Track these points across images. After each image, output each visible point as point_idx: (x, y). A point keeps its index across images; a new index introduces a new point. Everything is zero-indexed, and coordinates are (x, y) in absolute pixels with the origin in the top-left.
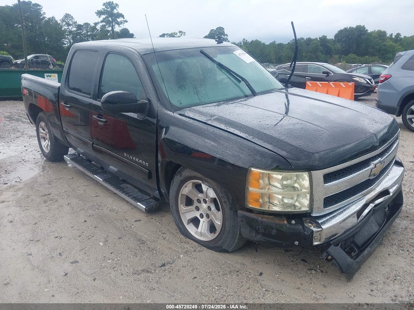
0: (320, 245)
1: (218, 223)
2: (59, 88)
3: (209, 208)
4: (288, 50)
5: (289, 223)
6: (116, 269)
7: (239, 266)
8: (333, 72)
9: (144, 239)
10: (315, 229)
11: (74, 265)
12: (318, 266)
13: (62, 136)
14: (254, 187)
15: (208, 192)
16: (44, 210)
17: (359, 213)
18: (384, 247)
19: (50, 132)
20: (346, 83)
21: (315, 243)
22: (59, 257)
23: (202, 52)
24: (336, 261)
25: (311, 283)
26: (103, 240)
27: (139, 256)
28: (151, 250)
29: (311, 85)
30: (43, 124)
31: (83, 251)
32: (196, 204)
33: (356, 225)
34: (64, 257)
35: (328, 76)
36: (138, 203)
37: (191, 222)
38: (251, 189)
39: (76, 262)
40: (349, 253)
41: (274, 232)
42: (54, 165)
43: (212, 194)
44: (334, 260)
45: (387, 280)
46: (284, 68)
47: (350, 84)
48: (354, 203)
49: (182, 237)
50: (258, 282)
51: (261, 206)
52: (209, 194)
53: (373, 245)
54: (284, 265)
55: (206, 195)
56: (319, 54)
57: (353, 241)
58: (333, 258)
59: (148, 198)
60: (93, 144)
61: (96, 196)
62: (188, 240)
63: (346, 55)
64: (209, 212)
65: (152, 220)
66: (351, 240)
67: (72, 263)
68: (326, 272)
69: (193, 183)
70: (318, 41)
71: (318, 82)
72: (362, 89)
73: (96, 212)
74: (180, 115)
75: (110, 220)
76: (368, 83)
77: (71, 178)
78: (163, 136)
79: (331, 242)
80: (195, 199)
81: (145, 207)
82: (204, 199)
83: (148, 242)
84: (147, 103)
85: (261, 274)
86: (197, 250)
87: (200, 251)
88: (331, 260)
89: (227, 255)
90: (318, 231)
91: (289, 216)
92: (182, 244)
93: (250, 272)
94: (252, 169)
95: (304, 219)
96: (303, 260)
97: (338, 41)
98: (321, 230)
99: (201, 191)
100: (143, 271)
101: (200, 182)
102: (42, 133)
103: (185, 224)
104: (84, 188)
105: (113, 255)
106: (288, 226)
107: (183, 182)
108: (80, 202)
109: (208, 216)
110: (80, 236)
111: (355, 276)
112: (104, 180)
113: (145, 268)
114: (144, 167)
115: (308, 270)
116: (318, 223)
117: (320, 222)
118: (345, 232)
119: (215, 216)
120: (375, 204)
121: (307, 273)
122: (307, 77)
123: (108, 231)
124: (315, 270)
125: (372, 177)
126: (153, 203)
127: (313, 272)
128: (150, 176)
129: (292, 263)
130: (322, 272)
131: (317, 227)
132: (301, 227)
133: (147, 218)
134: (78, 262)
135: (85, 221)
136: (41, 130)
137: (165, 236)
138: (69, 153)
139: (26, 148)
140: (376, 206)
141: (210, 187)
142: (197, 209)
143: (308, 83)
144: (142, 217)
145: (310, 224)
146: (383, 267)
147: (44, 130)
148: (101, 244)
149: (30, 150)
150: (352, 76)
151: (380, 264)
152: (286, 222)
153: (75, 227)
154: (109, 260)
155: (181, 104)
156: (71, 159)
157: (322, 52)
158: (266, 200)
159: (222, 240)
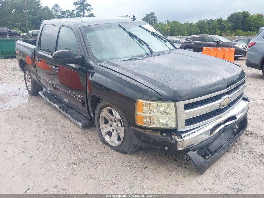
0: (183, 150)
1: (122, 135)
2: (35, 49)
3: (117, 125)
4: (196, 27)
5: (162, 135)
6: (55, 162)
7: (133, 162)
8: (221, 41)
9: (77, 144)
10: (179, 140)
11: (31, 158)
12: (184, 164)
13: (38, 79)
14: (140, 112)
15: (116, 115)
16: (21, 125)
17: (212, 130)
18: (231, 153)
19: (31, 77)
20: (229, 48)
21: (179, 149)
22: (23, 153)
23: (119, 26)
24: (192, 160)
25: (176, 175)
26: (52, 144)
27: (72, 154)
28: (80, 151)
29: (206, 50)
30: (27, 72)
31: (38, 150)
32: (110, 123)
33: (209, 139)
34: (26, 154)
35: (218, 44)
36: (78, 122)
37: (107, 134)
38: (138, 113)
39: (32, 157)
40: (204, 156)
41: (151, 141)
42: (33, 98)
43: (118, 116)
44: (191, 160)
45: (227, 174)
46: (189, 39)
47: (232, 49)
48: (209, 124)
49: (102, 143)
50: (142, 172)
51: (145, 124)
52: (116, 117)
53: (220, 151)
54: (162, 163)
55: (115, 117)
56: (217, 30)
57: (208, 148)
58: (190, 159)
59: (85, 118)
60: (53, 84)
61: (55, 117)
62: (105, 145)
63: (235, 30)
64: (117, 128)
65: (85, 133)
66: (206, 148)
67: (29, 157)
68: (188, 168)
69: (108, 109)
70: (217, 22)
71: (211, 48)
72: (240, 52)
73: (52, 127)
74: (100, 65)
75: (60, 132)
76: (244, 48)
77: (42, 106)
78: (90, 79)
79: (190, 149)
80: (109, 119)
81: (81, 124)
82: (114, 120)
83: (80, 146)
84: (81, 58)
85: (146, 168)
86: (109, 152)
87: (110, 152)
88: (189, 160)
89: (127, 155)
90: (181, 141)
91: (162, 131)
92: (100, 148)
93: (139, 167)
94: (139, 100)
95: (172, 133)
96: (175, 160)
97: (230, 21)
98: (183, 141)
99: (112, 115)
100: (72, 163)
101: (111, 108)
102: (27, 78)
103: (103, 135)
104: (49, 112)
105: (56, 153)
106: (161, 137)
107: (102, 109)
108: (44, 121)
109: (117, 130)
110: (39, 141)
111: (206, 171)
112: (60, 107)
113: (74, 162)
114: (80, 98)
115: (177, 166)
116: (181, 136)
117: (183, 135)
118: (201, 143)
119: (120, 130)
120: (225, 125)
121: (176, 168)
122: (204, 44)
123: (57, 138)
124: (181, 167)
125: (222, 108)
126: (87, 122)
127: (180, 168)
128: (83, 104)
129: (167, 162)
130: (186, 168)
131: (180, 138)
132: (169, 137)
133: (83, 131)
134: (33, 157)
135: (44, 132)
136: (27, 76)
137: (91, 142)
138: (43, 90)
139: (19, 87)
140: (225, 127)
141: (117, 112)
142: (111, 126)
143: (204, 48)
144: (80, 130)
145: (176, 136)
146: (227, 166)
147: (28, 76)
148: (50, 146)
149: (22, 89)
150: (234, 44)
151: (225, 164)
152: (159, 135)
153: (37, 136)
154: (53, 156)
155: (102, 58)
156: (42, 94)
157: (219, 28)
158: (148, 120)
159: (124, 146)
